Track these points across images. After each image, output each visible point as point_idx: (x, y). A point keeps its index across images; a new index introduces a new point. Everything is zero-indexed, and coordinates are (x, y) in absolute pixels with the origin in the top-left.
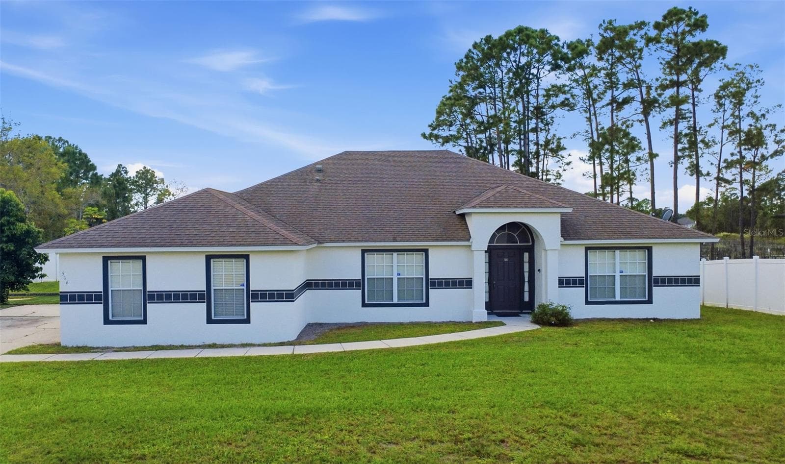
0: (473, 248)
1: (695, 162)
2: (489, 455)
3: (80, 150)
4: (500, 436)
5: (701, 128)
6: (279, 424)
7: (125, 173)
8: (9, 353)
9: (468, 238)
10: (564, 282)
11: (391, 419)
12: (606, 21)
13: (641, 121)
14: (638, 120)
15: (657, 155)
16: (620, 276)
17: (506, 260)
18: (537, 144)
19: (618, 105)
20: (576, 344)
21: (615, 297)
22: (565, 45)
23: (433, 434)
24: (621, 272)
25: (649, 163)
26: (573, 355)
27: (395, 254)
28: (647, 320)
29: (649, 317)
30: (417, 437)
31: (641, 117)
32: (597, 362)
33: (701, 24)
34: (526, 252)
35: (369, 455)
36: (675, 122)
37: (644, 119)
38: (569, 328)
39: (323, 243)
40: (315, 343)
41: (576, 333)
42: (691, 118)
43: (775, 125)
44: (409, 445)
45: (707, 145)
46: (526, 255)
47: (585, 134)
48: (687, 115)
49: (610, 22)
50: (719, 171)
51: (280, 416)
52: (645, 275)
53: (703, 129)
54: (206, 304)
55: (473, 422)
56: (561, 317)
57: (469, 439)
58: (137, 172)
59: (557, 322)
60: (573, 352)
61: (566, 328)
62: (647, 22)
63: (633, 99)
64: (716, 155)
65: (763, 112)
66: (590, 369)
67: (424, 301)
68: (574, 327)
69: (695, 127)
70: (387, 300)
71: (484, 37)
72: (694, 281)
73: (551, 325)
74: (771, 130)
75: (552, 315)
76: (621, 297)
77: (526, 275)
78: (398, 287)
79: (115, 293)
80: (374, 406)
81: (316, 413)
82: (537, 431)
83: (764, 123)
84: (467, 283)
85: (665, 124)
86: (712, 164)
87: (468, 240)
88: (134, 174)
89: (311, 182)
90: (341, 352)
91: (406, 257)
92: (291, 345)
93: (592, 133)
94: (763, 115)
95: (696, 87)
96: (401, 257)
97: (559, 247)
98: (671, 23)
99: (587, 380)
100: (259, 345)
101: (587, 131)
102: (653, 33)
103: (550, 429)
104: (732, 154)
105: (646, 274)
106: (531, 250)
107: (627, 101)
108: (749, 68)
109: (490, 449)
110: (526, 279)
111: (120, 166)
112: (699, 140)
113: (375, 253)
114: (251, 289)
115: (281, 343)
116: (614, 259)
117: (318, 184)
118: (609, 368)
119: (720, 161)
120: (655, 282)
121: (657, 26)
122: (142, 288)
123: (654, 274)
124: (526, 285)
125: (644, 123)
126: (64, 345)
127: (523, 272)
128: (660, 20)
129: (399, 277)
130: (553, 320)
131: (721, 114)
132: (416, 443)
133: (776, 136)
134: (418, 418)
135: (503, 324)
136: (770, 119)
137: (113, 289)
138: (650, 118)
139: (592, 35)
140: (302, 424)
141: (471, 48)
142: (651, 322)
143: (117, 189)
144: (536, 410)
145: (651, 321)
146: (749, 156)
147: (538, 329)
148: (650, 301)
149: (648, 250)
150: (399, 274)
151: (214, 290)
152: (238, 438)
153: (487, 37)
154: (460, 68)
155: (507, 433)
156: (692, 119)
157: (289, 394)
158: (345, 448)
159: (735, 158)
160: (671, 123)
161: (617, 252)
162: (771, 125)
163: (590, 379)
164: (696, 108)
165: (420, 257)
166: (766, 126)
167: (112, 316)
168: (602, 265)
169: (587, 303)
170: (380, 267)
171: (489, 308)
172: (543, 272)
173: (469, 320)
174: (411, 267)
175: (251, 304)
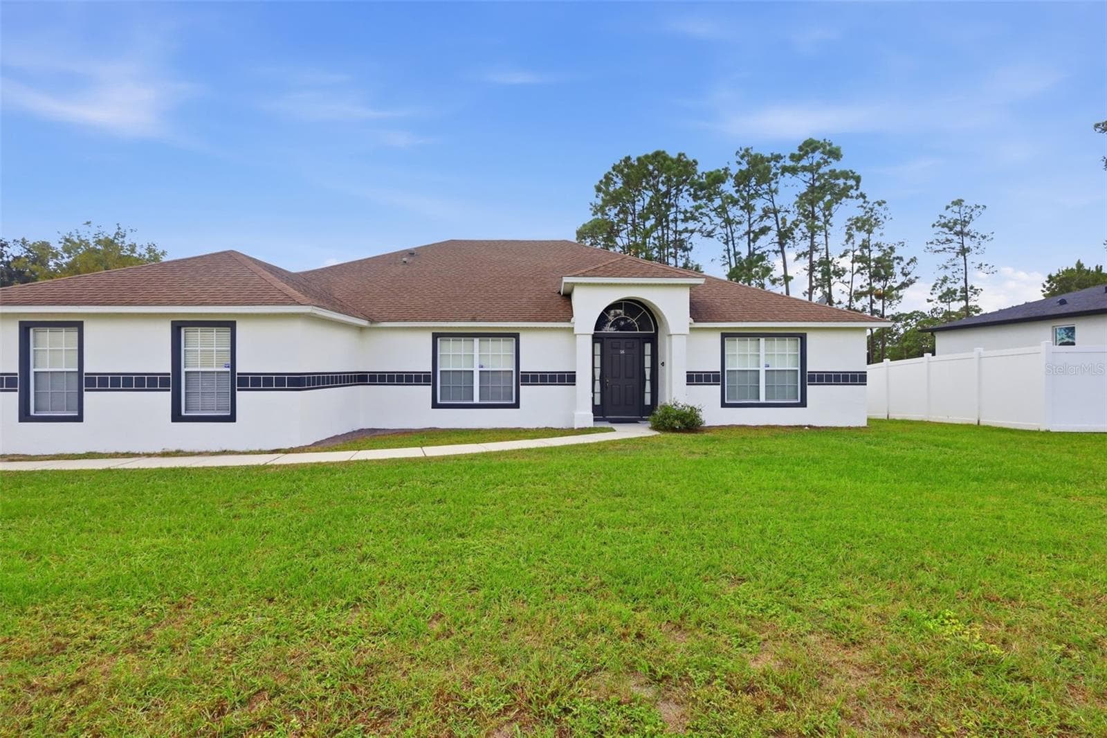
0: (575, 331)
1: (828, 292)
5: (833, 258)
9: (568, 317)
10: (694, 378)
12: (743, 149)
13: (776, 252)
14: (774, 251)
15: (792, 278)
16: (766, 371)
17: (622, 352)
19: (754, 236)
20: (706, 454)
21: (758, 398)
22: (704, 175)
24: (767, 366)
25: (785, 285)
26: (699, 467)
27: (476, 340)
28: (801, 427)
29: (803, 424)
31: (777, 247)
32: (739, 479)
33: (835, 154)
34: (648, 342)
36: (809, 254)
37: (780, 249)
38: (699, 435)
39: (378, 322)
41: (707, 440)
42: (823, 249)
43: (902, 257)
45: (839, 275)
46: (648, 347)
47: (723, 259)
48: (819, 247)
49: (747, 150)
50: (851, 300)
52: (797, 371)
53: (835, 259)
54: (170, 393)
56: (688, 421)
59: (683, 426)
60: (699, 462)
61: (695, 434)
62: (782, 155)
63: (769, 229)
64: (847, 285)
65: (891, 246)
66: (727, 492)
67: (514, 402)
68: (706, 434)
69: (827, 258)
70: (465, 400)
71: (624, 158)
72: (859, 378)
73: (674, 430)
74: (899, 263)
75: (676, 418)
76: (766, 399)
77: (648, 372)
78: (480, 383)
79: (39, 376)
83: (892, 255)
84: (568, 378)
85: (799, 256)
86: (843, 292)
87: (569, 321)
89: (396, 264)
91: (491, 344)
93: (730, 258)
94: (891, 249)
95: (828, 221)
96: (484, 344)
97: (687, 332)
98: (806, 153)
99: (721, 513)
101: (724, 257)
102: (789, 163)
104: (862, 287)
105: (799, 369)
106: (653, 340)
107: (764, 231)
110: (648, 377)
112: (831, 271)
113: (451, 339)
114: (238, 371)
116: (759, 351)
117: (404, 266)
118: (760, 489)
119: (851, 291)
120: (811, 379)
121: (793, 157)
122: (76, 369)
123: (809, 369)
124: (648, 385)
125: (780, 255)
127: (644, 368)
128: (797, 152)
129: (482, 369)
130: (677, 424)
131: (850, 246)
133: (903, 268)
135: (612, 430)
136: (898, 252)
137: (37, 370)
138: (786, 248)
139: (728, 163)
141: (611, 170)
142: (806, 430)
145: (806, 428)
146: (878, 285)
147: (656, 435)
148: (803, 404)
149: (801, 338)
150: (481, 366)
151: (186, 372)
153: (626, 158)
154: (599, 189)
159: (865, 290)
160: (805, 254)
161: (762, 340)
162: (898, 257)
163: (727, 512)
164: (828, 240)
165: (509, 344)
166: (894, 259)
167: (36, 410)
168: (742, 357)
169: (724, 405)
170: (456, 356)
171: (601, 412)
172: (667, 364)
173: (570, 427)
174: (497, 357)
175: (238, 393)
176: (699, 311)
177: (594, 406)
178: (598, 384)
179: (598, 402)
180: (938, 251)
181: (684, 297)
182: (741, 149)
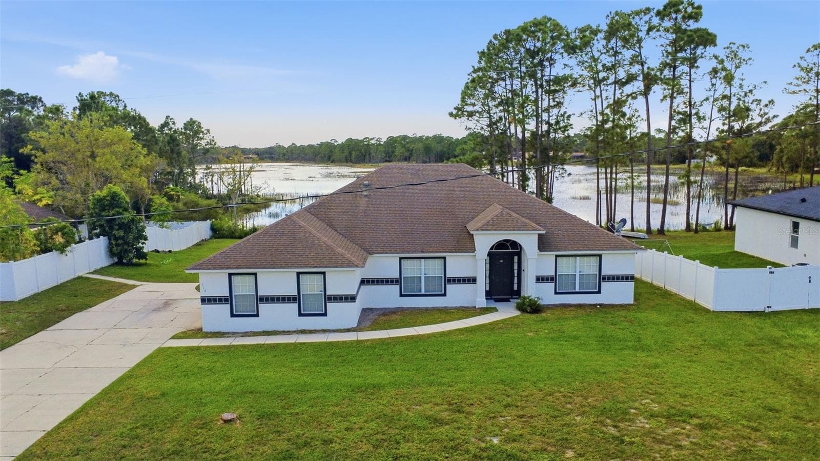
0: (477, 258)
1: (689, 132)
2: (463, 412)
3: (139, 114)
4: (471, 401)
5: (695, 103)
6: (360, 394)
7: (173, 124)
8: (173, 338)
9: (474, 251)
10: (540, 279)
11: (417, 391)
16: (580, 274)
17: (502, 261)
18: (548, 123)
21: (575, 289)
23: (439, 401)
24: (580, 272)
27: (423, 260)
28: (596, 305)
29: (597, 303)
30: (431, 402)
33: (694, 16)
34: (516, 255)
35: (407, 412)
40: (370, 329)
42: (687, 93)
43: (760, 100)
44: (425, 406)
45: (700, 119)
46: (516, 258)
48: (683, 90)
51: (359, 389)
54: (297, 304)
55: (460, 393)
56: (535, 306)
57: (456, 403)
58: (184, 124)
61: (538, 314)
62: (650, 8)
64: (705, 130)
65: (751, 88)
67: (443, 293)
69: (690, 102)
70: (417, 292)
71: (503, 30)
72: (630, 278)
73: (527, 312)
74: (757, 105)
75: (529, 304)
76: (579, 289)
77: (516, 272)
78: (425, 283)
79: (237, 297)
80: (409, 382)
81: (377, 387)
82: (490, 399)
83: (750, 98)
84: (473, 280)
87: (474, 252)
88: (182, 126)
89: (360, 196)
90: (388, 338)
91: (430, 262)
92: (354, 331)
94: (751, 91)
95: (693, 65)
96: (427, 263)
97: (536, 255)
98: (671, 13)
100: (334, 331)
102: (655, 21)
103: (497, 398)
105: (598, 273)
106: (519, 255)
107: (630, 79)
108: (741, 48)
109: (465, 409)
110: (516, 275)
111: (167, 117)
112: (693, 113)
113: (409, 260)
114: (327, 294)
115: (348, 329)
116: (576, 264)
117: (367, 199)
119: (708, 135)
120: (604, 278)
121: (659, 13)
122: (255, 294)
123: (603, 273)
124: (516, 279)
126: (206, 331)
127: (513, 270)
128: (661, 9)
129: (426, 276)
130: (529, 308)
131: (712, 93)
132: (428, 406)
133: (761, 110)
134: (432, 390)
135: (496, 311)
136: (757, 94)
137: (235, 294)
140: (372, 394)
141: (492, 39)
143: (171, 145)
144: (494, 386)
145: (599, 305)
147: (519, 315)
148: (599, 292)
149: (599, 258)
150: (425, 274)
151: (303, 294)
152: (341, 403)
154: (482, 56)
155: (475, 400)
156: (688, 95)
157: (362, 373)
158: (394, 408)
161: (578, 258)
162: (757, 100)
164: (692, 84)
165: (441, 262)
166: (753, 101)
167: (236, 312)
168: (567, 267)
169: (556, 293)
170: (412, 269)
171: (489, 295)
172: (526, 271)
173: (473, 305)
174: (432, 268)
175: (327, 304)
176: (544, 244)
177: (486, 291)
178: (488, 279)
179: (488, 289)
180: (794, 92)
181: (535, 239)
182: (611, 13)
